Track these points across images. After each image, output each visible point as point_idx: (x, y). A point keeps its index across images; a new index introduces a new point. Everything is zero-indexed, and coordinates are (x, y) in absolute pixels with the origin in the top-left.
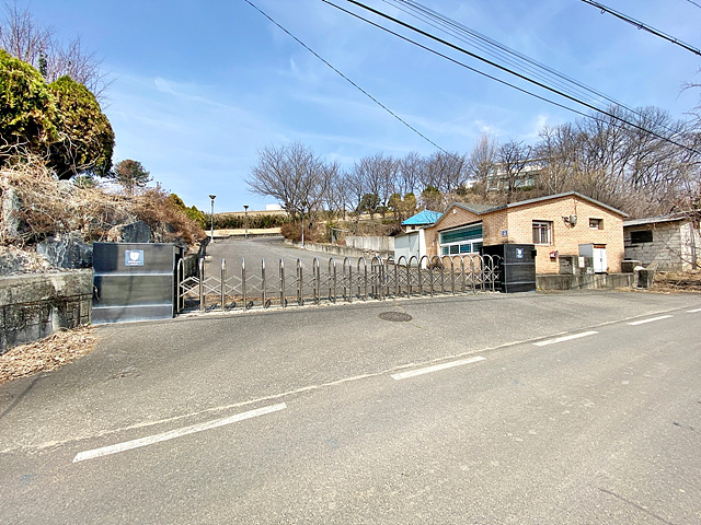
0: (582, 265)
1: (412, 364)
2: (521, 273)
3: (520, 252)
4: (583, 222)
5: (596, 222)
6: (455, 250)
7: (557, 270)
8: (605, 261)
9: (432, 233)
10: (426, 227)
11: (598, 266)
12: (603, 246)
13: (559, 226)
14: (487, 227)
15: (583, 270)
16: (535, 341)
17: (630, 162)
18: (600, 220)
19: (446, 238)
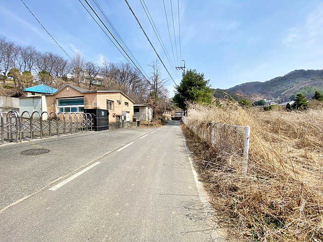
0: (123, 119)
1: (61, 178)
2: (104, 122)
3: (103, 113)
4: (123, 103)
5: (127, 104)
6: (67, 110)
7: (115, 121)
8: (129, 118)
9: (52, 99)
10: (47, 95)
11: (128, 120)
12: (129, 112)
13: (116, 103)
14: (86, 100)
15: (123, 121)
16: (117, 149)
17: (132, 84)
18: (127, 103)
19: (61, 103)
